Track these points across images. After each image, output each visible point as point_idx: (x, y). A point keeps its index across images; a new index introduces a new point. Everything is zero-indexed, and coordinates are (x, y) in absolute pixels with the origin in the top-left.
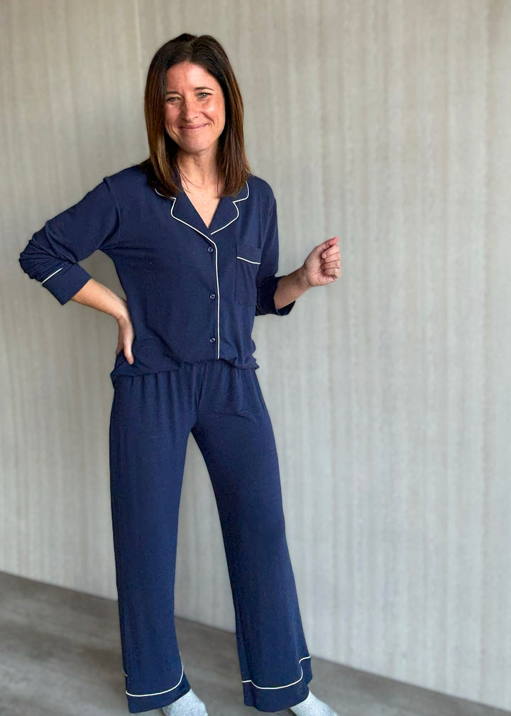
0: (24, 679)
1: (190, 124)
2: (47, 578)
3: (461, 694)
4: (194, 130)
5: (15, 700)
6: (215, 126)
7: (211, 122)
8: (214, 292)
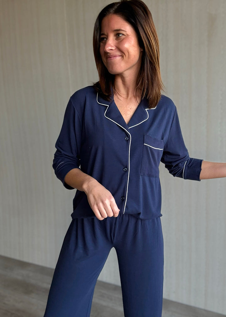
6: (126, 57)
7: (123, 55)
8: (126, 166)
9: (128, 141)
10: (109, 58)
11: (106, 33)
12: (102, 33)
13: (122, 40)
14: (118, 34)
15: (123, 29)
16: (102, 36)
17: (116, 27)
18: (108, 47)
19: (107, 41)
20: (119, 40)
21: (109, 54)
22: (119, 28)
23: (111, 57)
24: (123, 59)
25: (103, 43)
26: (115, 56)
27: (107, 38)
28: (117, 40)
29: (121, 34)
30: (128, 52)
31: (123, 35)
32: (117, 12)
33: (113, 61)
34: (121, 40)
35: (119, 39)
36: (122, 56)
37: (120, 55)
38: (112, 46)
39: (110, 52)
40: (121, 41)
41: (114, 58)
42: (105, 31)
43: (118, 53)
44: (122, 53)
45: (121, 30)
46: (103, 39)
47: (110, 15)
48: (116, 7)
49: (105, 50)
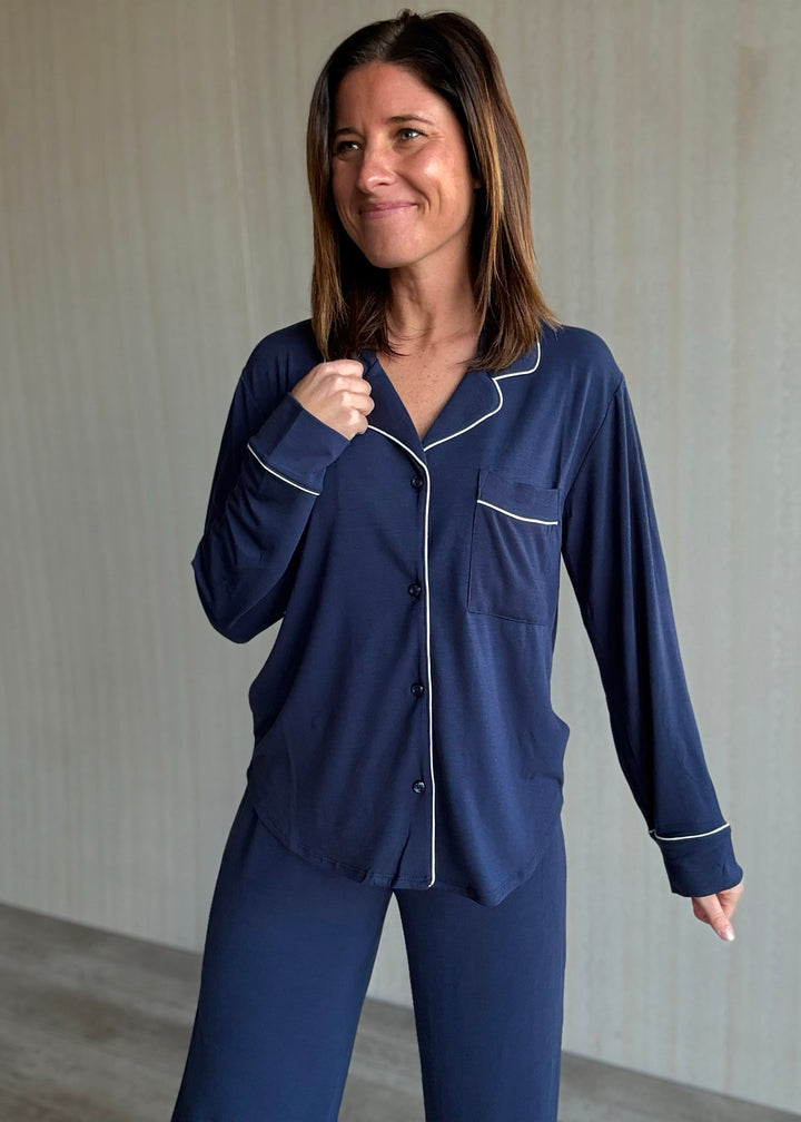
4: (380, 213)
6: (433, 208)
7: (423, 199)
8: (417, 579)
9: (420, 489)
10: (372, 213)
11: (359, 127)
12: (342, 126)
13: (418, 152)
14: (403, 132)
15: (421, 114)
16: (343, 138)
17: (397, 109)
18: (373, 175)
19: (367, 154)
20: (408, 153)
21: (371, 200)
22: (407, 113)
23: (379, 209)
24: (424, 213)
25: (349, 159)
26: (396, 206)
27: (364, 144)
28: (400, 153)
29: (415, 131)
30: (439, 192)
31: (421, 133)
32: (397, 55)
33: (386, 221)
34: (414, 151)
35: (406, 148)
36: (419, 205)
37: (413, 201)
38: (384, 173)
39: (378, 193)
40: (415, 156)
41: (393, 211)
42: (358, 116)
43: (405, 195)
44: (421, 194)
45: (416, 119)
46: (350, 144)
47: (374, 64)
48: (391, 39)
49: (361, 185)
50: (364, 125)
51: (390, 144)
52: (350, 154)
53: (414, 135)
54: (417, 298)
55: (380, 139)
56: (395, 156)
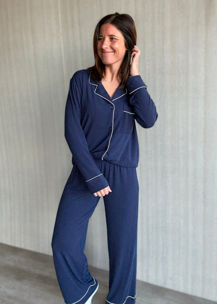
0: (13, 288)
1: (104, 51)
2: (22, 246)
3: (194, 294)
4: (106, 53)
5: (9, 297)
6: (117, 53)
7: (115, 51)
8: (111, 127)
9: (112, 109)
10: (104, 53)
11: (103, 36)
12: (100, 35)
13: (115, 42)
14: (112, 38)
15: (116, 35)
16: (100, 37)
17: (111, 33)
19: (104, 41)
22: (113, 35)
24: (115, 54)
25: (100, 42)
26: (108, 52)
27: (104, 39)
31: (116, 39)
33: (106, 55)
35: (112, 41)
37: (113, 51)
38: (107, 45)
39: (105, 49)
42: (104, 33)
43: (111, 50)
45: (115, 36)
46: (101, 39)
47: (108, 24)
48: (112, 19)
49: (102, 48)
50: (104, 36)
51: (109, 40)
52: (101, 41)
53: (114, 39)
54: (111, 70)
55: (107, 39)
56: (110, 43)
